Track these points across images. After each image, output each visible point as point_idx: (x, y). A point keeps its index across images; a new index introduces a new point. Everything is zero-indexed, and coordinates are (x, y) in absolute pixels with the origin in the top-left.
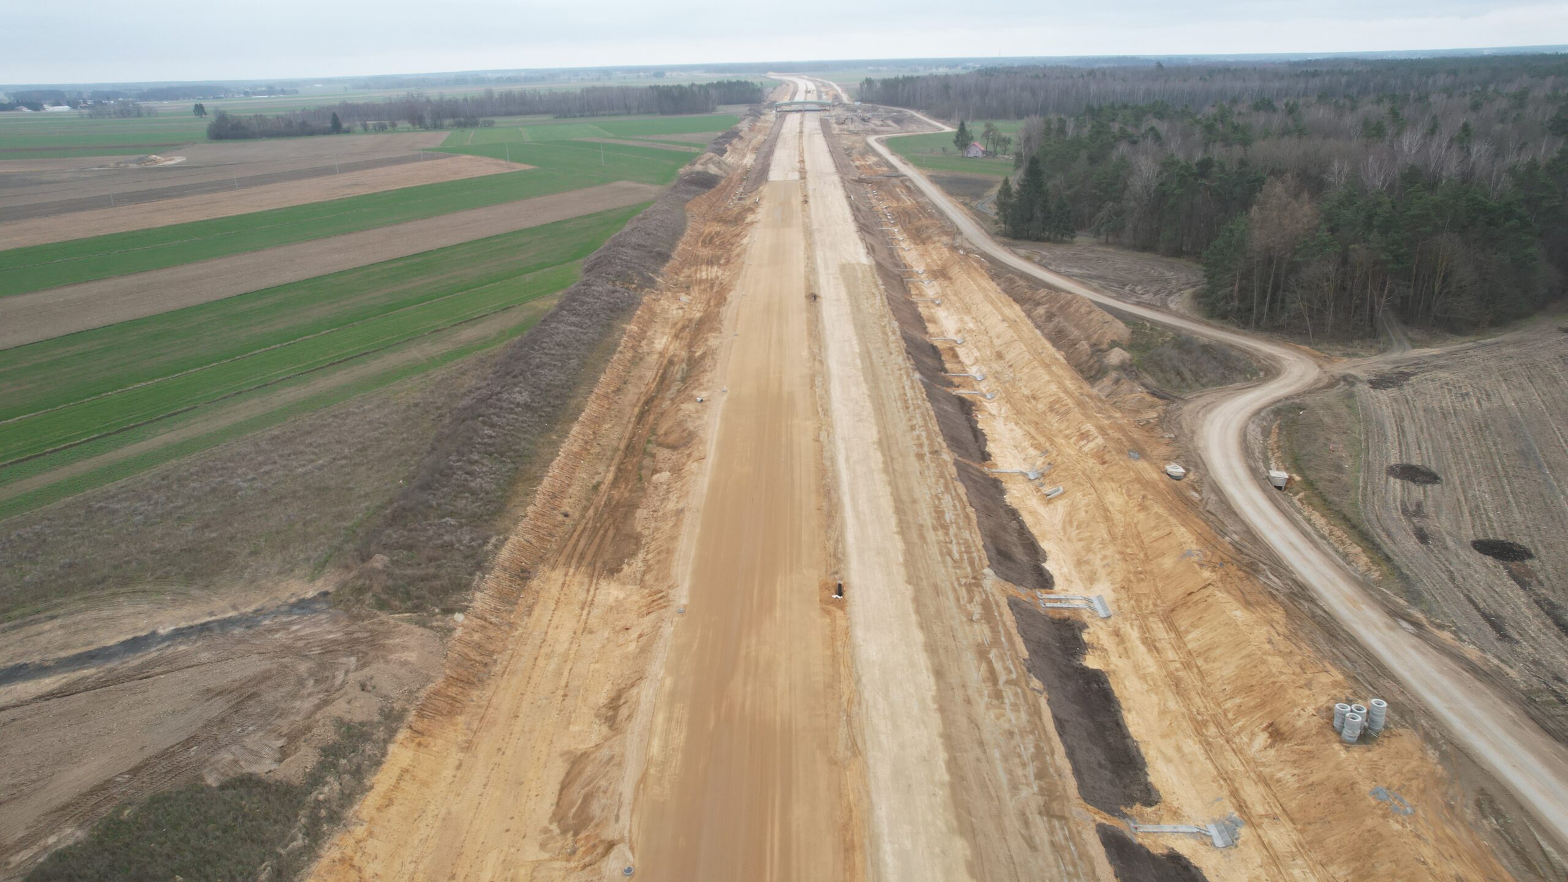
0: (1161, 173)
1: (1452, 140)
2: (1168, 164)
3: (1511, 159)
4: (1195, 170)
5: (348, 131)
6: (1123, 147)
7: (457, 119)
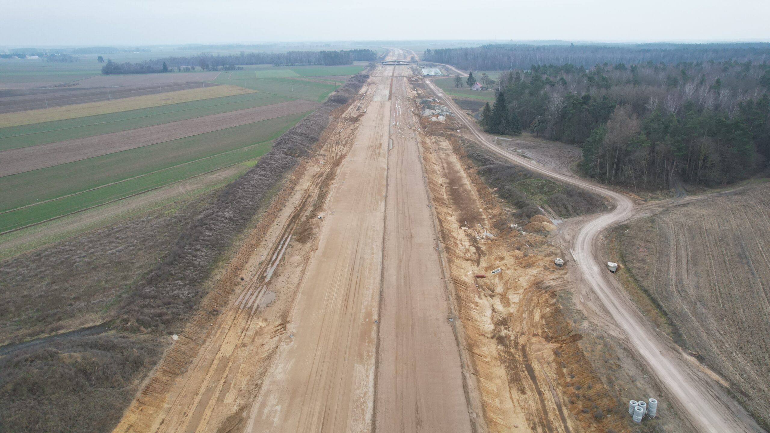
0: (564, 101)
1: (711, 88)
2: (568, 97)
3: (740, 98)
4: (581, 100)
5: (171, 71)
6: (547, 88)
7: (225, 66)
